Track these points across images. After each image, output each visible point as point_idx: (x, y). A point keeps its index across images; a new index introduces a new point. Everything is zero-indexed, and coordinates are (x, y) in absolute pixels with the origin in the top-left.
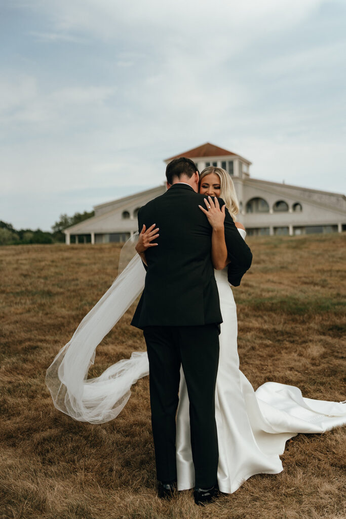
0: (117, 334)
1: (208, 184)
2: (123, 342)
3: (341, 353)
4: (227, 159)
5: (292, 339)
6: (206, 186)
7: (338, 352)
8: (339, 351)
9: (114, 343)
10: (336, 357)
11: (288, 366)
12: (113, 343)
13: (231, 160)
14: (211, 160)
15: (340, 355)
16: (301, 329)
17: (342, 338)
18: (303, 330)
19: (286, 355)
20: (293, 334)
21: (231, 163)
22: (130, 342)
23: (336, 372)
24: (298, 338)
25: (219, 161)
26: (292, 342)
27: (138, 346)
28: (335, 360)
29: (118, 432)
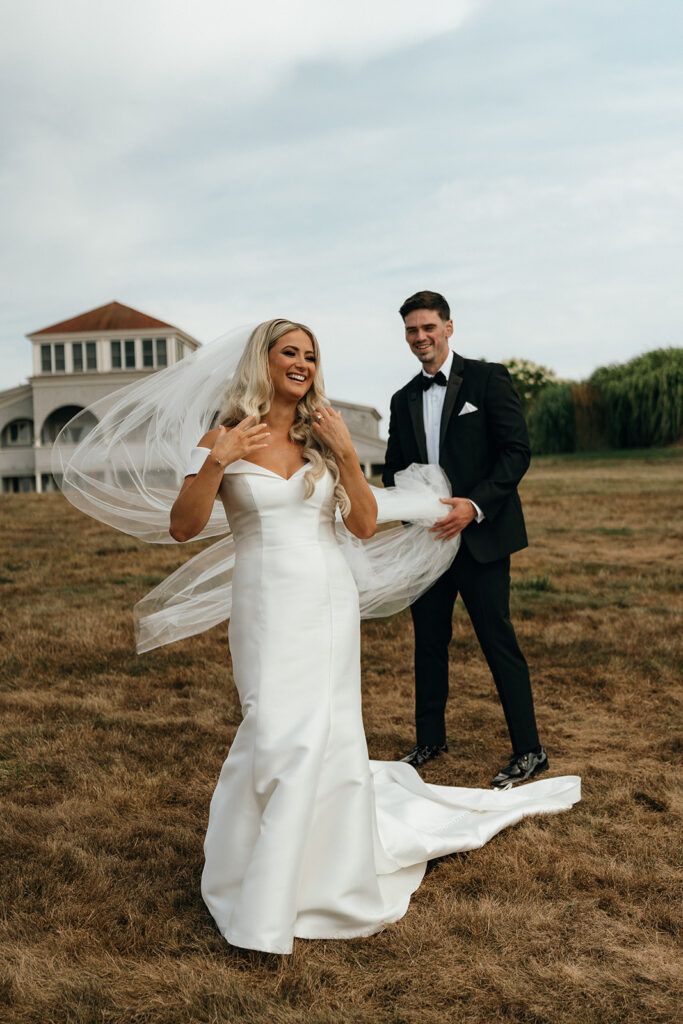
0: (30, 668)
1: (296, 349)
2: (50, 684)
3: (477, 688)
4: (153, 334)
5: (380, 667)
6: (293, 351)
7: (471, 687)
8: (472, 684)
9: (31, 687)
10: (472, 696)
11: (390, 716)
12: (27, 687)
13: (161, 336)
14: (122, 335)
15: (478, 692)
16: (390, 648)
17: (469, 663)
18: (395, 650)
19: (378, 696)
20: (378, 658)
21: (162, 343)
22: (65, 684)
23: (481, 721)
24: (389, 666)
25: (138, 337)
26: (381, 673)
27: (84, 690)
28: (470, 702)
29: (110, 851)
